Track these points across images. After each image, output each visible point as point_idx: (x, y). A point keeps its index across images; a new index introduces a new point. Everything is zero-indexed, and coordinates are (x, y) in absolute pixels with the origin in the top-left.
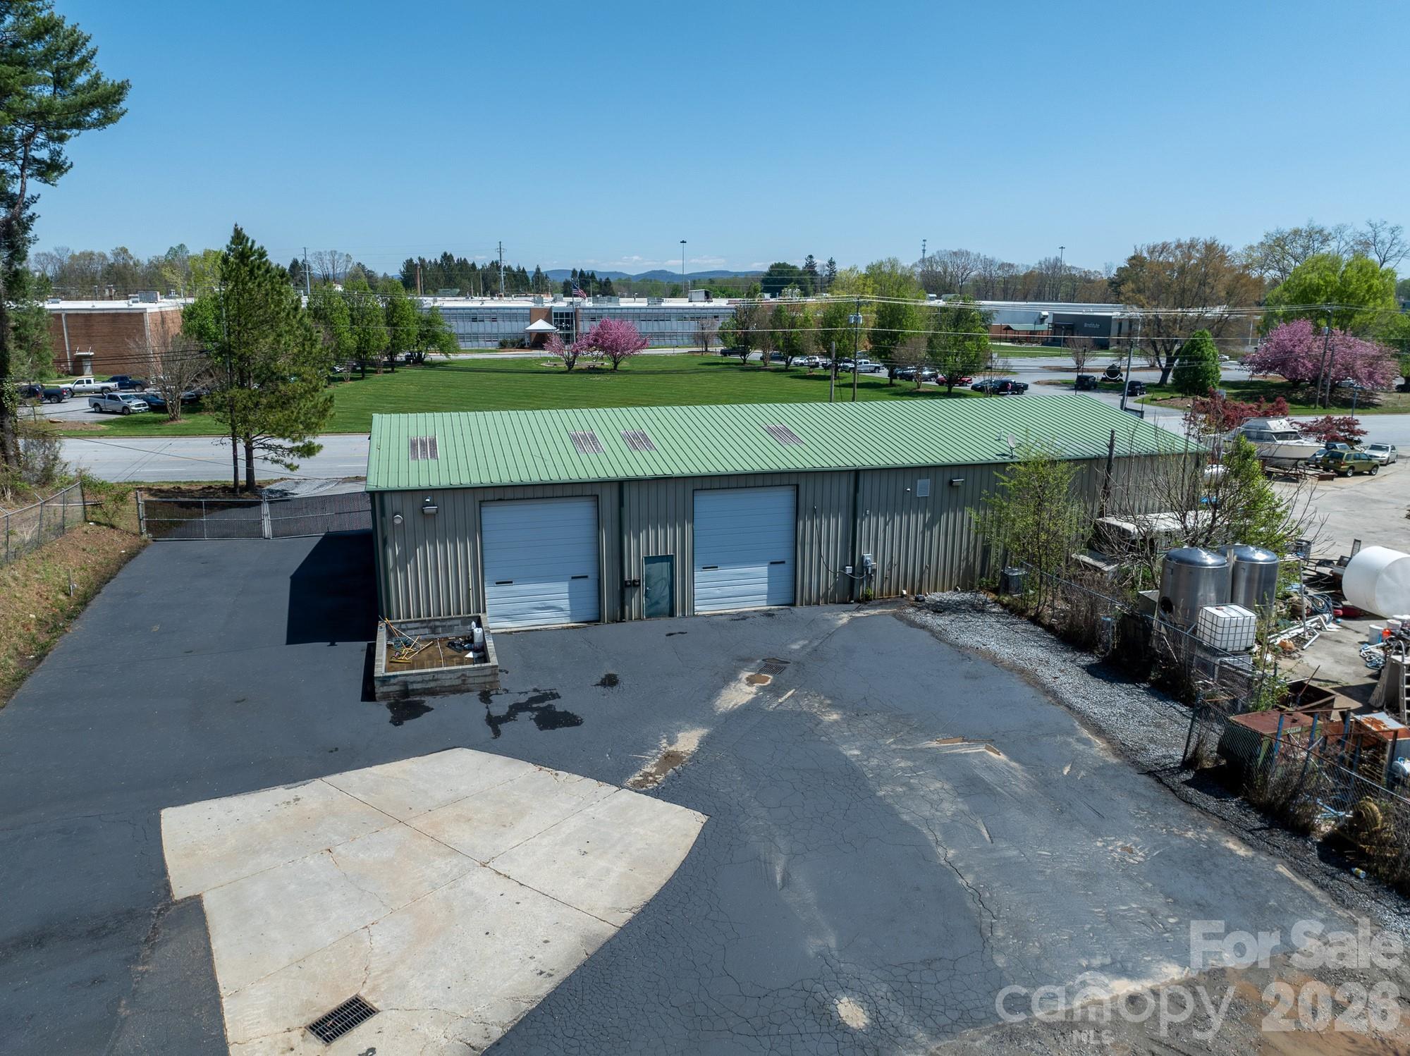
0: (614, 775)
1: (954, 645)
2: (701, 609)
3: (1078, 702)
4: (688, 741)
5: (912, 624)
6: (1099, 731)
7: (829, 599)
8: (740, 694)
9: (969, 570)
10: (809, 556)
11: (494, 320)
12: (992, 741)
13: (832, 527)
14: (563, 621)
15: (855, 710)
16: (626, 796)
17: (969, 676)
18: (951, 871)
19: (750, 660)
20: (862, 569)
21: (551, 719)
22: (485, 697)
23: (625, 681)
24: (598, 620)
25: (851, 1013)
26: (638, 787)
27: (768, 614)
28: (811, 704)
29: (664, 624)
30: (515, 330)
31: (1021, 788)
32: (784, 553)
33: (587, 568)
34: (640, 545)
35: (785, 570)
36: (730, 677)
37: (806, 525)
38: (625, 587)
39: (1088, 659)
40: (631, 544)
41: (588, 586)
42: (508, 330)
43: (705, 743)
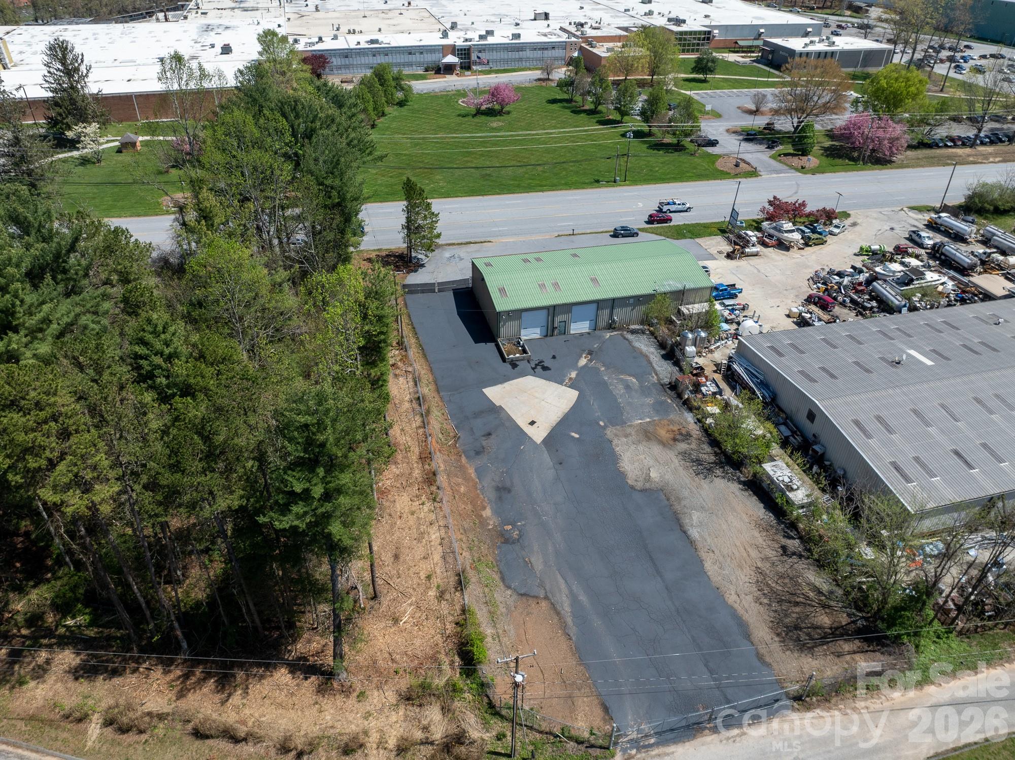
0: (561, 383)
1: (633, 347)
2: (572, 332)
3: (656, 366)
4: (573, 375)
5: (625, 338)
6: (657, 374)
7: (605, 329)
8: (583, 362)
9: (643, 320)
10: (600, 319)
11: (421, 53)
12: (633, 376)
13: (606, 312)
14: (538, 336)
15: (607, 367)
16: (564, 387)
17: (635, 358)
18: (620, 403)
19: (584, 350)
20: (614, 321)
21: (545, 368)
22: (529, 361)
23: (558, 357)
24: (546, 336)
25: (602, 423)
26: (565, 385)
27: (589, 333)
28: (599, 365)
29: (563, 337)
30: (434, 59)
31: (636, 387)
32: (593, 318)
33: (545, 324)
34: (558, 319)
35: (593, 322)
36: (581, 356)
37: (600, 312)
38: (554, 328)
39: (663, 352)
40: (556, 319)
41: (545, 329)
42: (430, 59)
43: (577, 375)
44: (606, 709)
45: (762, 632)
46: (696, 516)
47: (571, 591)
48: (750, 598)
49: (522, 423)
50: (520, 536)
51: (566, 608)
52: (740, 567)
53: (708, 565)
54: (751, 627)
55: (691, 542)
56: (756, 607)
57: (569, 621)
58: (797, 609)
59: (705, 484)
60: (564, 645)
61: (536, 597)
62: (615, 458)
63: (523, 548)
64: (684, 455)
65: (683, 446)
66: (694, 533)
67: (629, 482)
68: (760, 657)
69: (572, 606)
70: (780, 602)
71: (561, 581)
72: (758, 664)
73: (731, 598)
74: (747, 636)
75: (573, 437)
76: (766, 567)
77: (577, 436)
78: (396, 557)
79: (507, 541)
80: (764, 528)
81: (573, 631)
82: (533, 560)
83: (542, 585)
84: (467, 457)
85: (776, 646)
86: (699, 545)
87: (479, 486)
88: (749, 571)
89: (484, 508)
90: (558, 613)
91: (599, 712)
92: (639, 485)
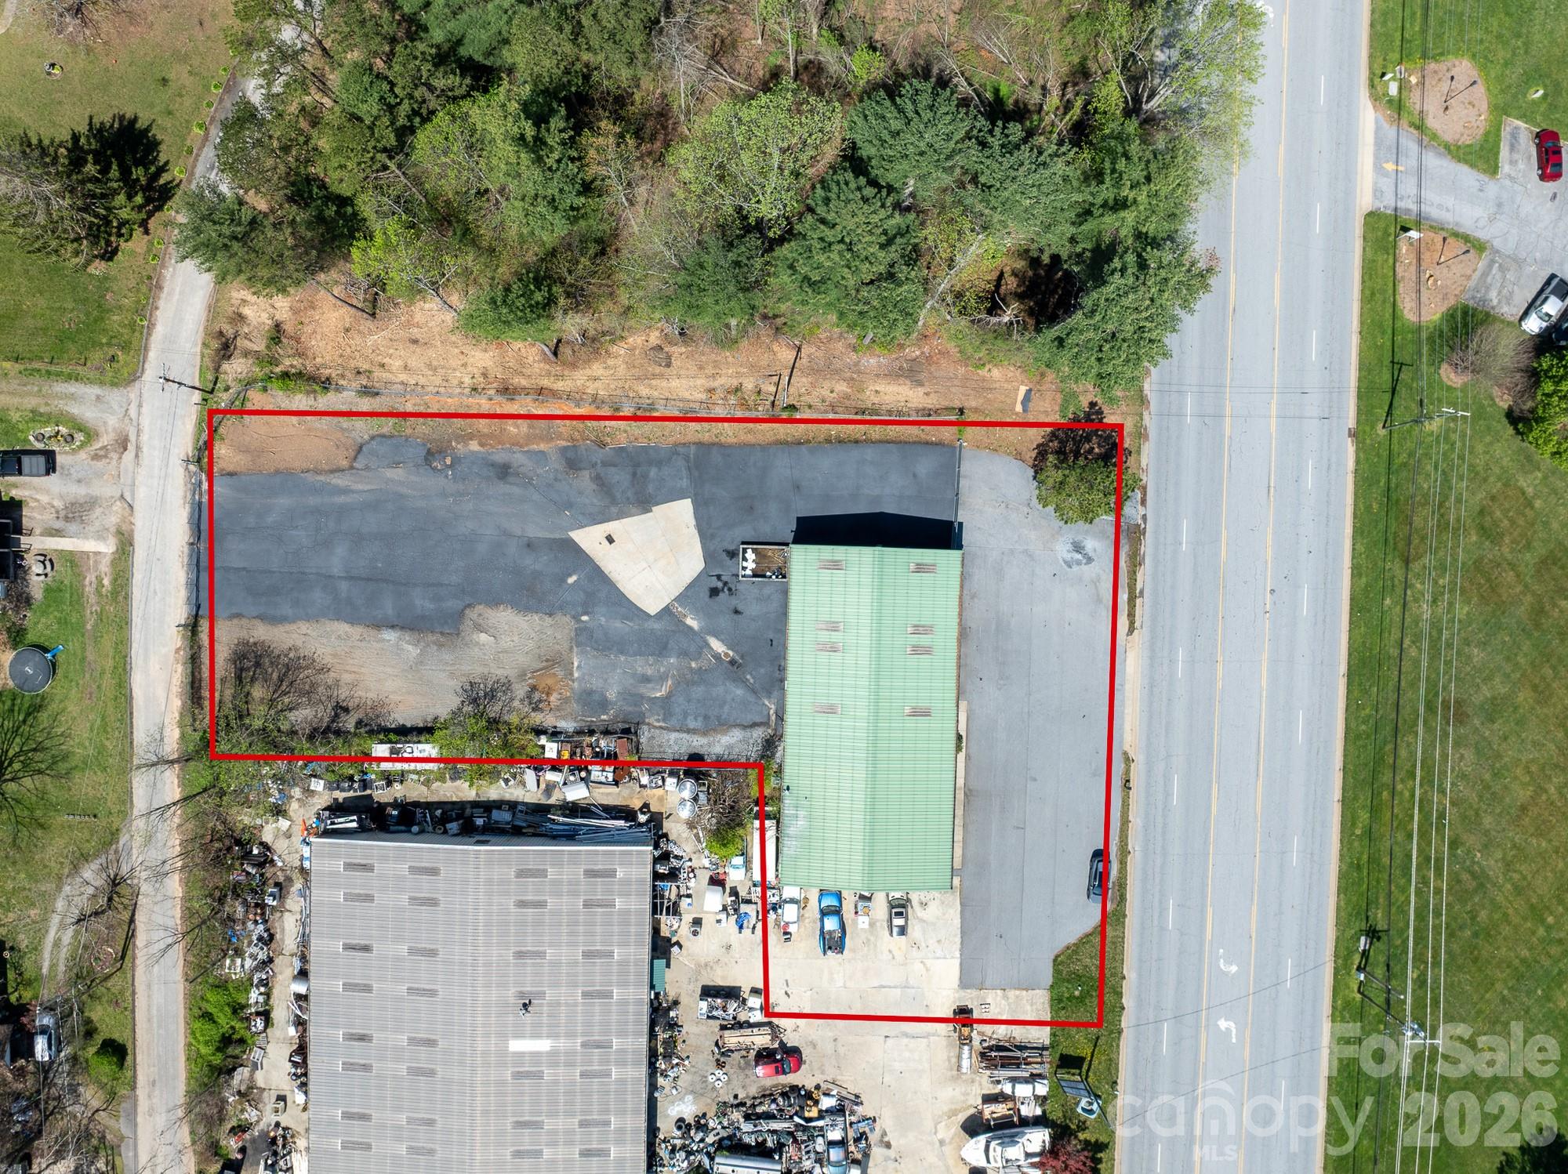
0: (679, 600)
1: (731, 726)
3: (679, 735)
4: (691, 622)
5: (755, 725)
6: (662, 728)
8: (718, 647)
12: (668, 698)
15: (695, 672)
16: (668, 601)
17: (707, 717)
18: (617, 656)
19: (742, 657)
21: (714, 591)
22: (735, 575)
23: (736, 616)
25: (585, 618)
26: (671, 604)
28: (703, 663)
31: (644, 691)
36: (729, 647)
43: (691, 627)
44: (231, 474)
45: (261, 633)
46: (412, 651)
47: (353, 492)
48: (299, 643)
49: (612, 527)
50: (434, 469)
51: (338, 481)
52: (335, 655)
53: (343, 628)
54: (269, 627)
55: (378, 625)
56: (289, 643)
57: (322, 478)
58: (275, 676)
59: (455, 684)
60: (298, 464)
61: (355, 458)
62: (524, 608)
63: (417, 466)
64: (507, 686)
65: (520, 690)
66: (390, 636)
67: (480, 608)
68: (239, 616)
69: (336, 487)
70: (288, 667)
71: (367, 487)
72: (234, 611)
73: (304, 627)
74: (262, 618)
75: (570, 575)
76: (330, 678)
77: (571, 580)
78: (415, 342)
79: (430, 453)
80: (378, 706)
81: (309, 477)
82: (400, 471)
83: (367, 468)
84: (566, 448)
85: (244, 634)
86: (373, 632)
87: (515, 448)
88: (328, 660)
89: (482, 445)
90: (332, 471)
91: (231, 468)
92: (472, 614)
